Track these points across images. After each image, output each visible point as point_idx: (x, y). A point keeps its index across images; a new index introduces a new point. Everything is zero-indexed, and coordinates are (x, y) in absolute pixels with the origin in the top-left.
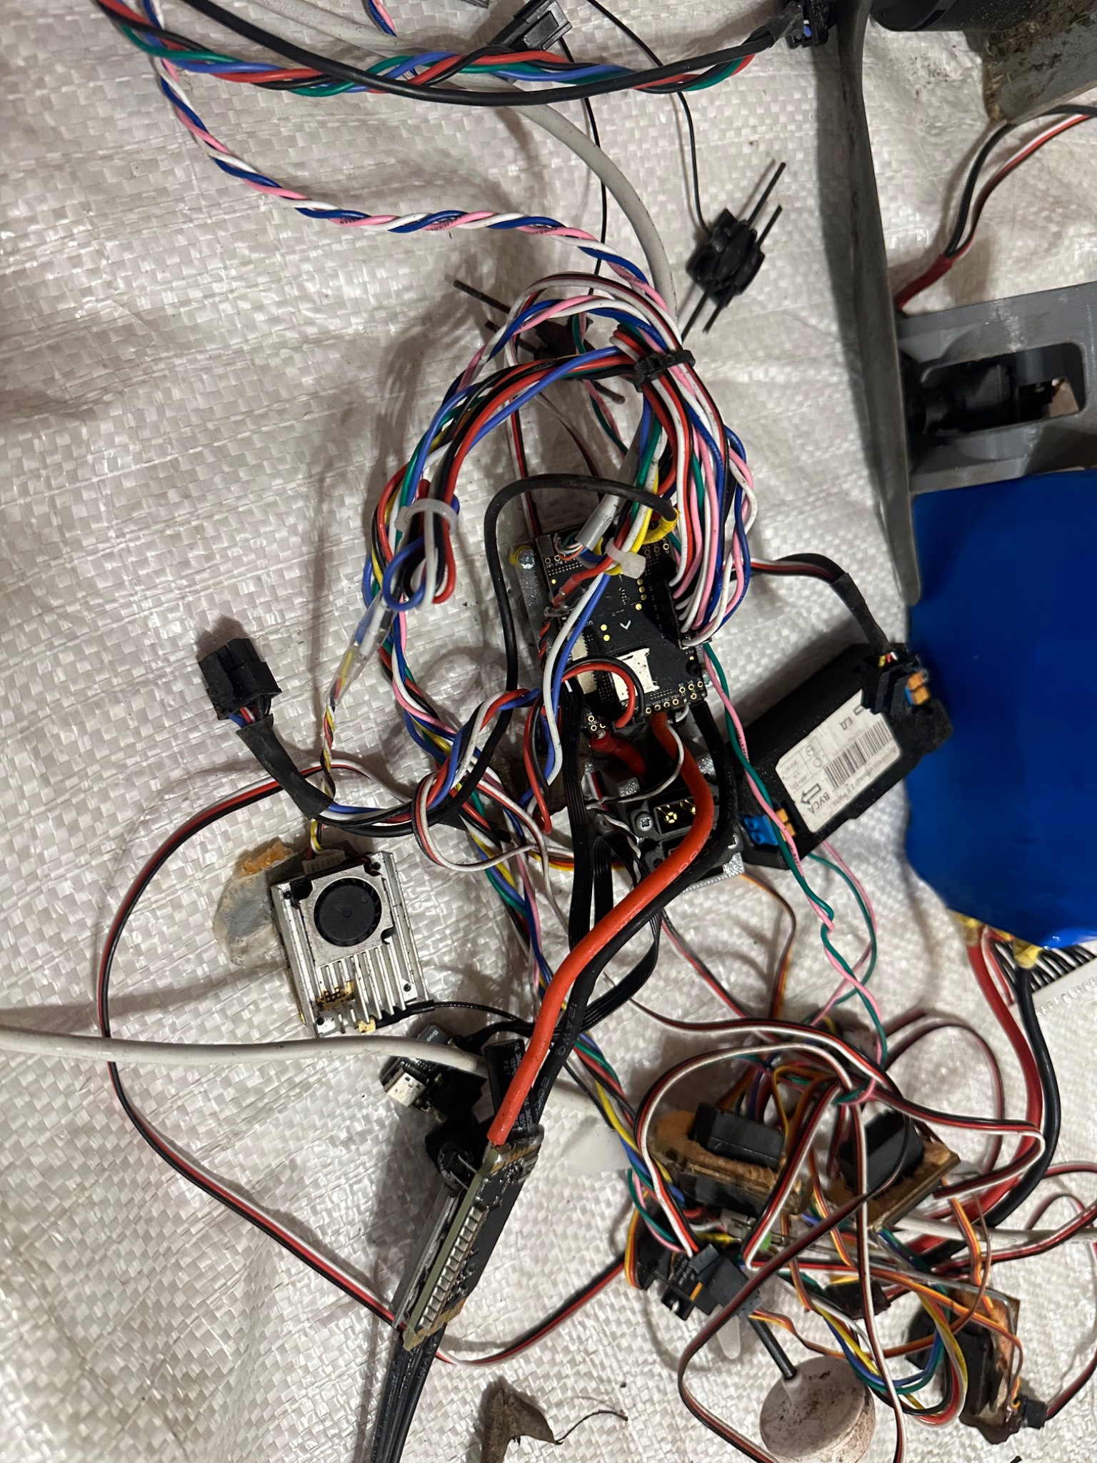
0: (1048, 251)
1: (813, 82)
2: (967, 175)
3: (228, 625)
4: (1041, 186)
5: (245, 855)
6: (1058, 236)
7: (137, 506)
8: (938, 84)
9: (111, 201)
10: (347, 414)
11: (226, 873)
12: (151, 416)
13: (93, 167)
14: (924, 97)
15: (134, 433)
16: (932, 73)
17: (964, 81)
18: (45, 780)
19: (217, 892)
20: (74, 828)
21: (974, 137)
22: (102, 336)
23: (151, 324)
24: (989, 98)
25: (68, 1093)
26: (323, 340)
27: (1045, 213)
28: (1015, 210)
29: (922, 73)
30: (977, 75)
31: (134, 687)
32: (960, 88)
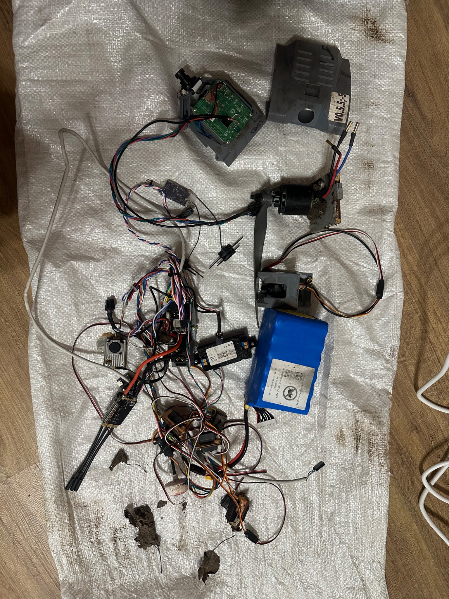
3: (113, 297)
4: (318, 247)
5: (105, 333)
7: (103, 275)
8: (295, 223)
9: (112, 231)
10: (142, 268)
11: (101, 335)
12: (109, 263)
13: (111, 226)
14: (291, 225)
15: (105, 265)
16: (294, 220)
17: (303, 222)
18: (76, 312)
19: (98, 338)
20: (79, 320)
22: (105, 250)
23: (114, 249)
25: (65, 359)
26: (142, 256)
29: (291, 220)
30: (308, 221)
31: (95, 302)
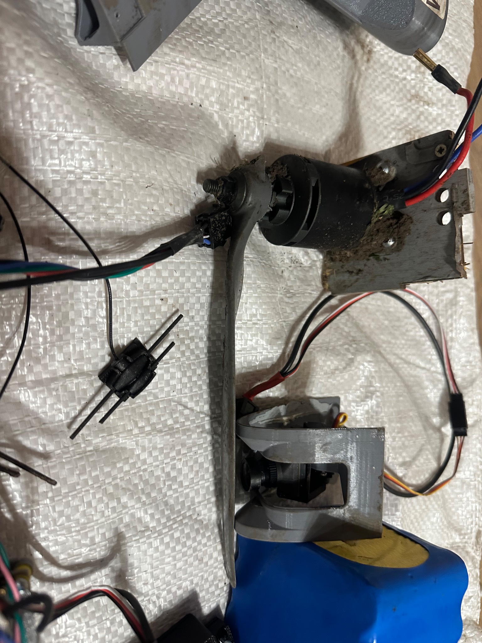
0: (345, 368)
1: (211, 267)
2: (303, 323)
4: (346, 329)
6: (352, 361)
8: (295, 268)
14: (286, 274)
16: (292, 261)
17: (310, 267)
21: (310, 300)
24: (324, 278)
27: (346, 346)
28: (329, 343)
29: (287, 261)
30: (319, 264)
32: (308, 271)
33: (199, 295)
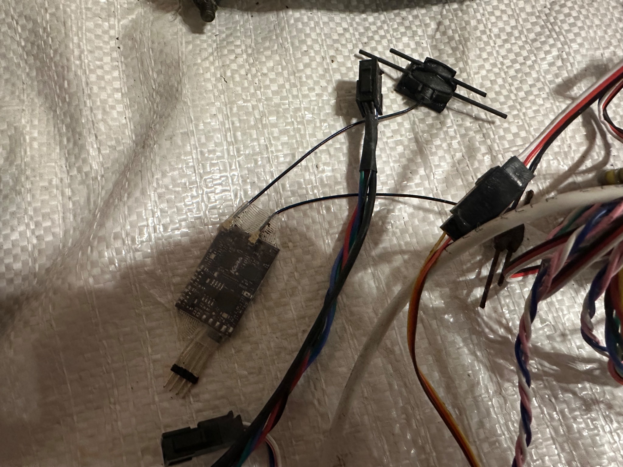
33: (321, 23)
